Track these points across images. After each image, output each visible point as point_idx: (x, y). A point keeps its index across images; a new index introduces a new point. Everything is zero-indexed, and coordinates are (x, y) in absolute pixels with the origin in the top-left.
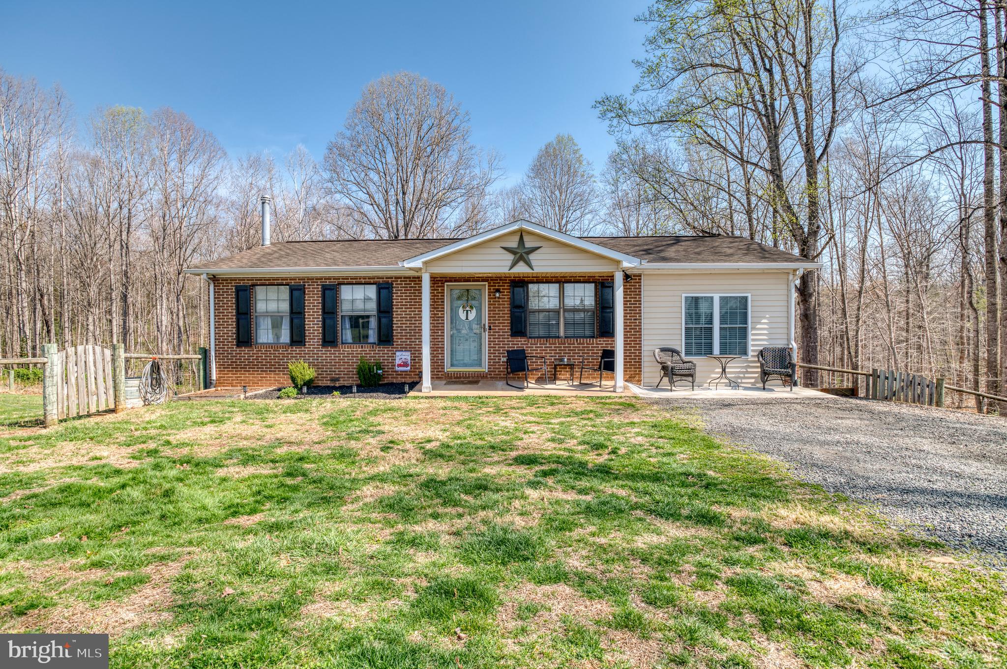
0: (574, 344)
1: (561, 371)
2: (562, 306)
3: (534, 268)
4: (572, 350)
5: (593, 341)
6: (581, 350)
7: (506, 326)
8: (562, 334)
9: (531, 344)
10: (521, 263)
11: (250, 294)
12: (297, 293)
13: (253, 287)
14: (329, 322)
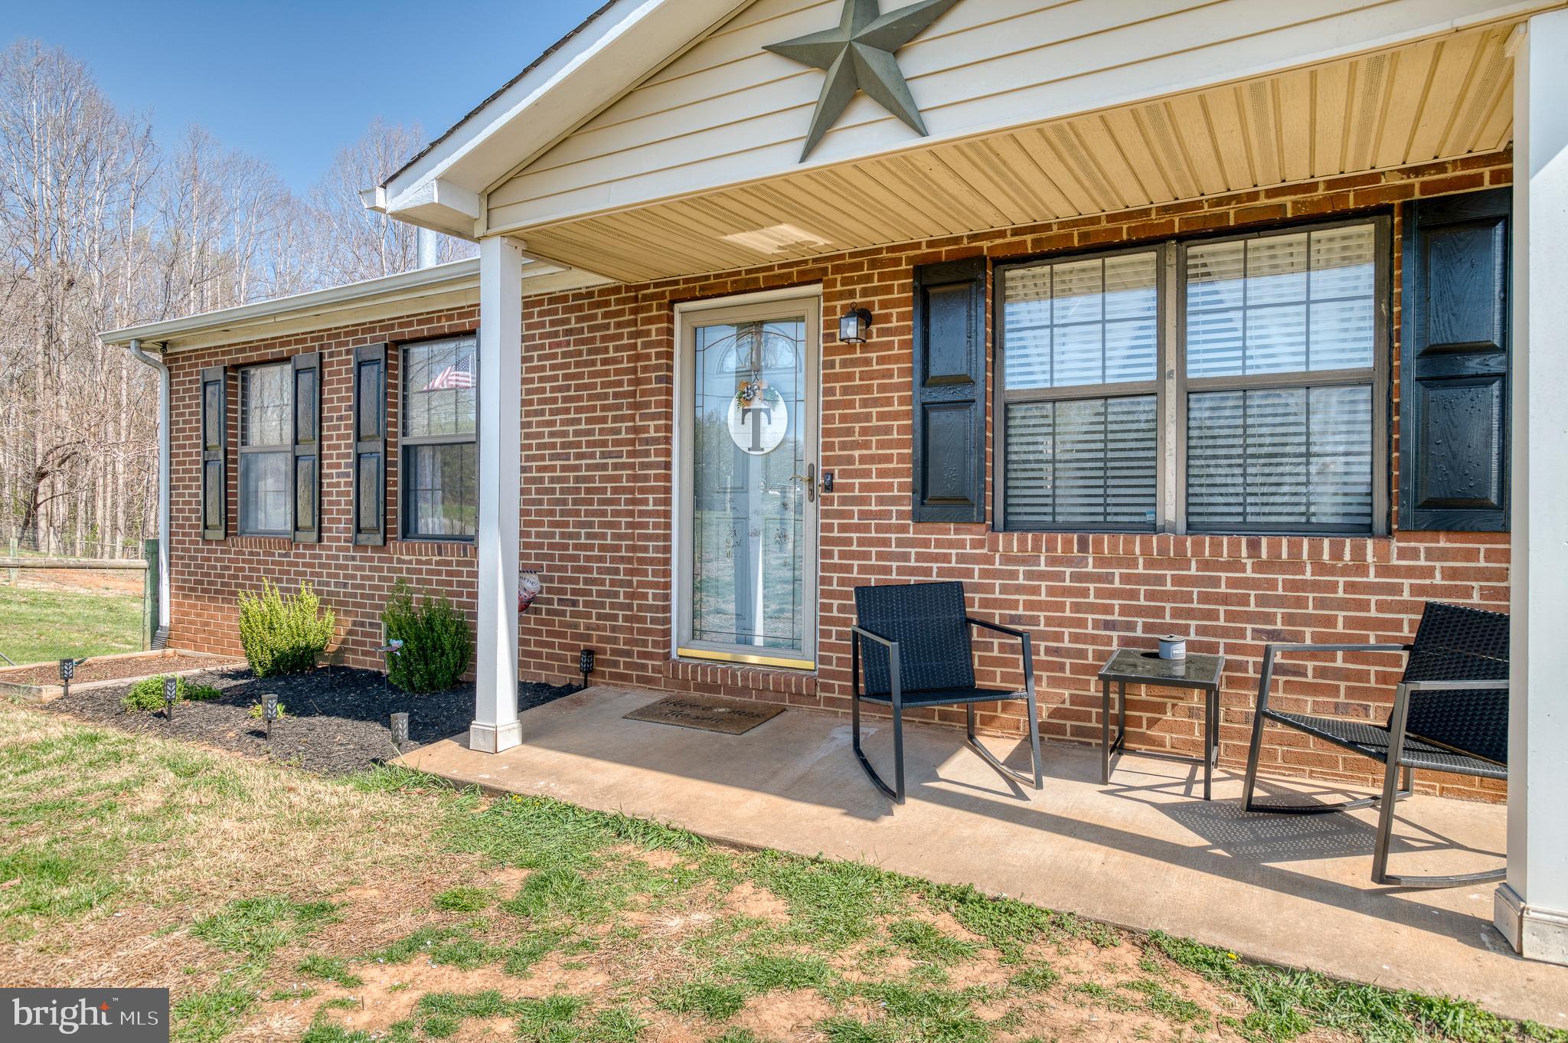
0: (1235, 565)
1: (1160, 708)
2: (1171, 364)
3: (931, 120)
4: (1225, 599)
5: (1359, 553)
6: (1281, 601)
7: (896, 473)
8: (1171, 508)
9: (1007, 559)
10: (865, 110)
11: (228, 391)
12: (306, 380)
13: (238, 372)
14: (369, 466)
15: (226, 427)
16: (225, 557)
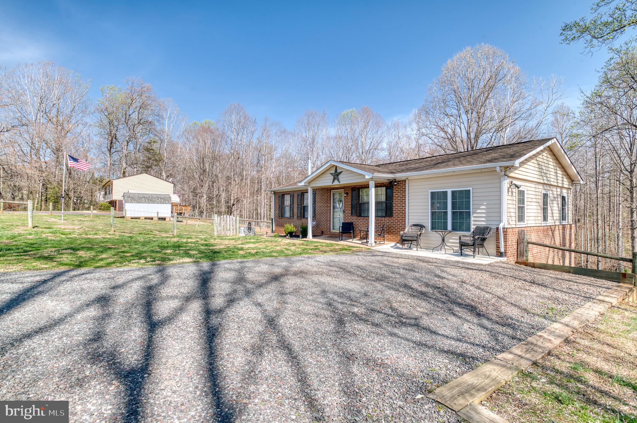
3: (340, 182)
11: (282, 198)
12: (292, 197)
13: (283, 195)
14: (299, 209)
15: (282, 203)
16: (281, 221)
